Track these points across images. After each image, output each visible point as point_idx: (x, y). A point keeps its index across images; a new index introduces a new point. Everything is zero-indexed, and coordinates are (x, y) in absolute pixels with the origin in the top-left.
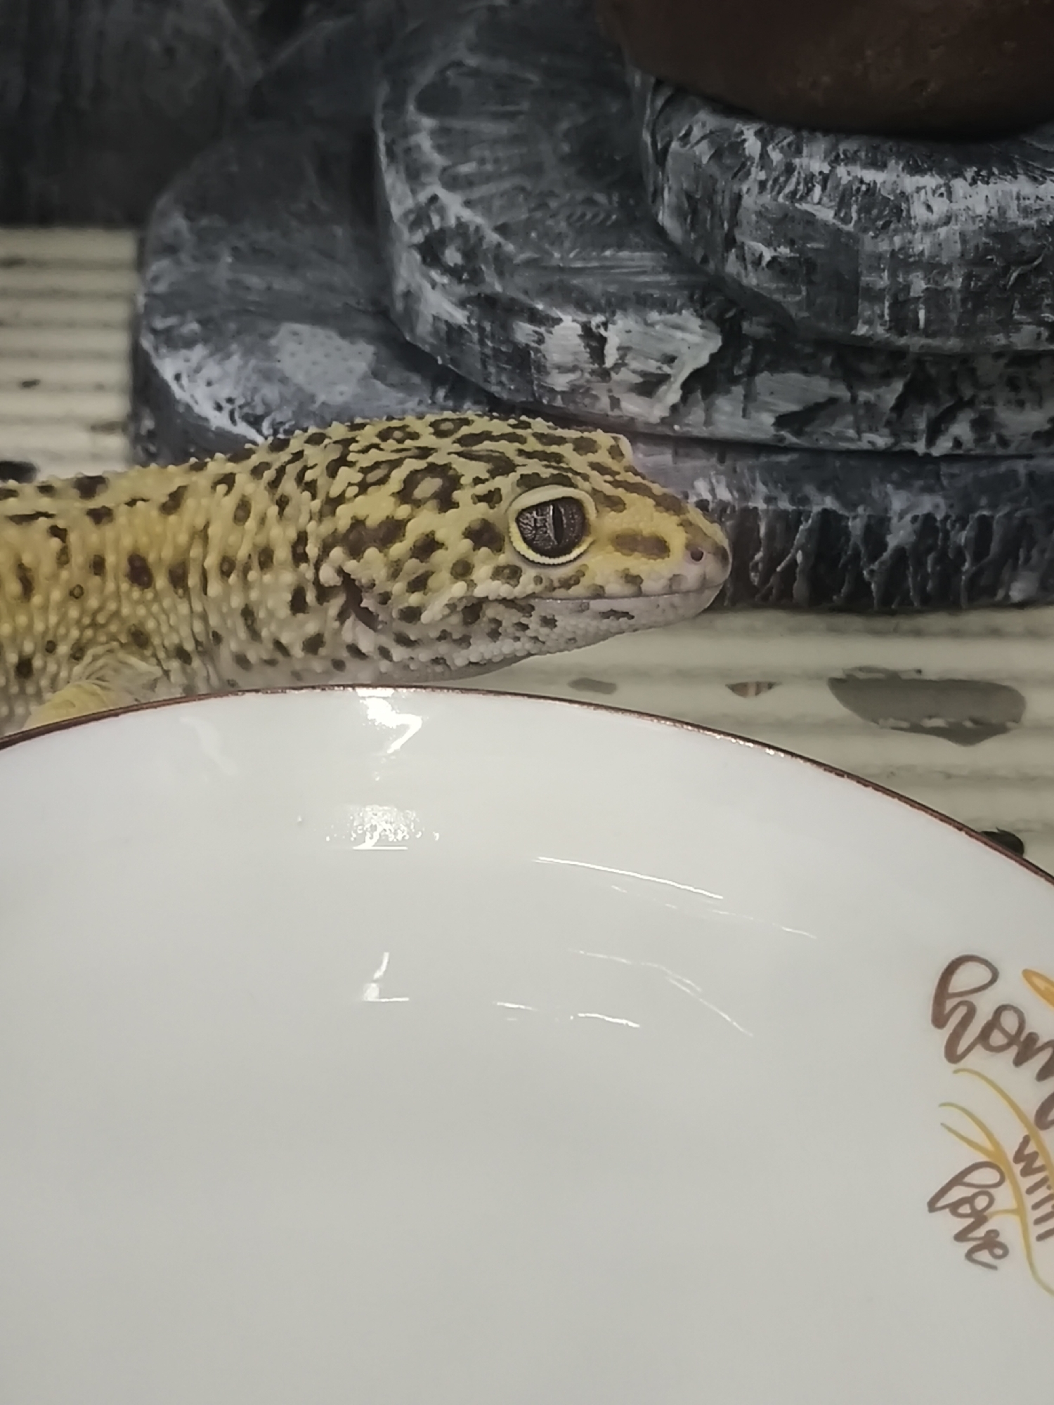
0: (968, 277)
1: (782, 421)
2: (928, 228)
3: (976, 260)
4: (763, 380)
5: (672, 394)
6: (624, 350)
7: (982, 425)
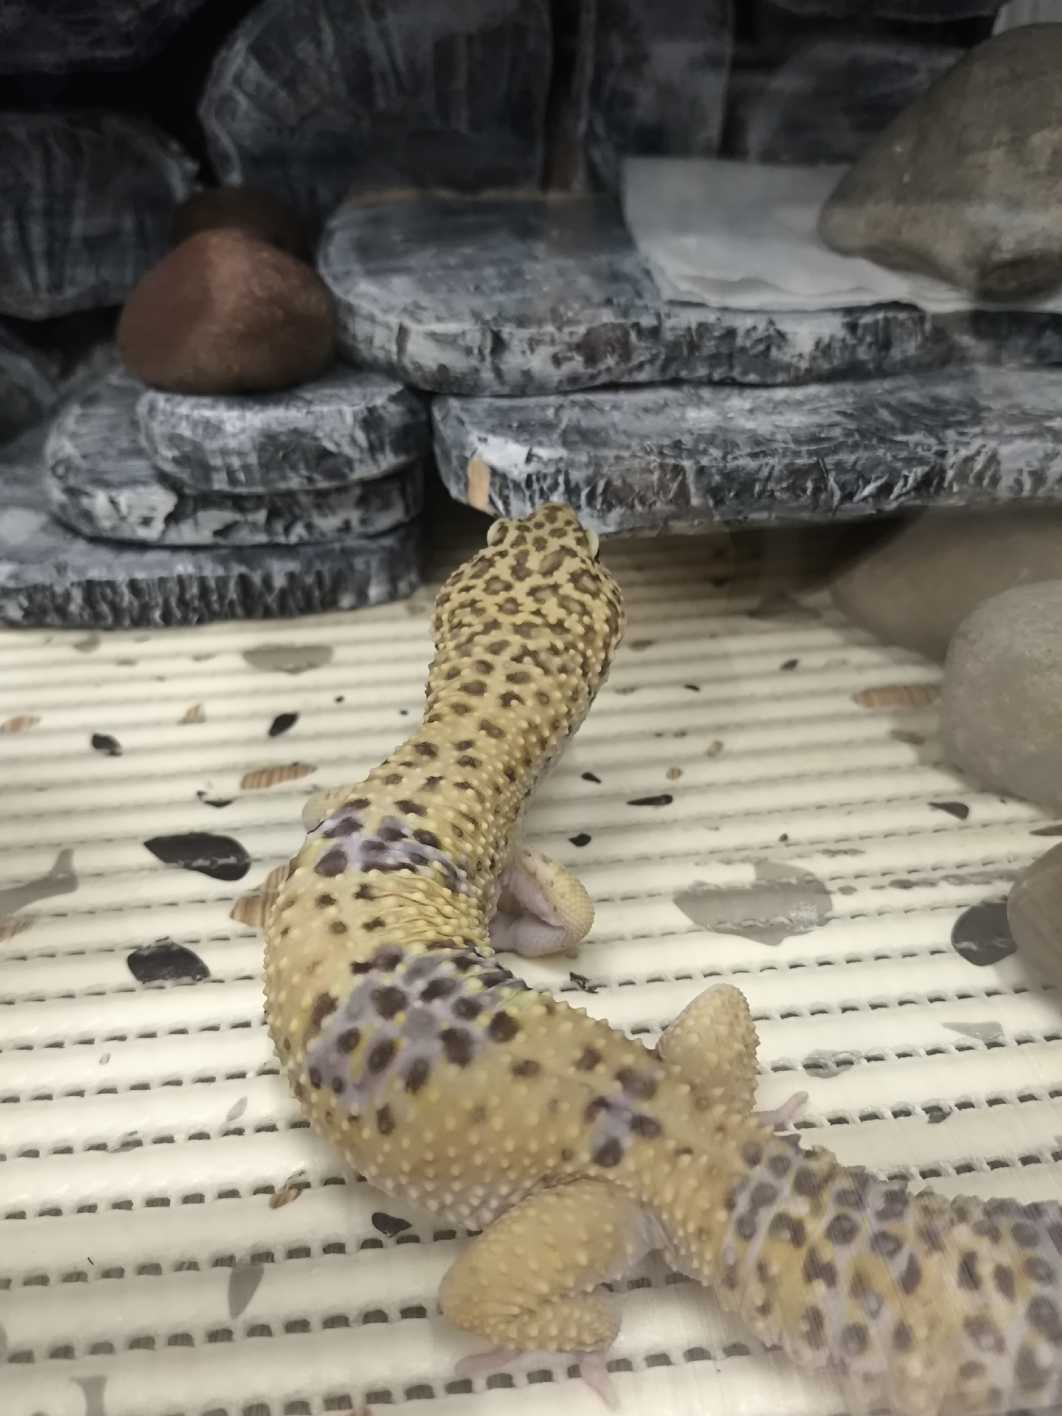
0: (259, 457)
1: (217, 533)
2: (234, 435)
3: (261, 449)
4: (201, 515)
5: (158, 525)
6: (130, 507)
7: (309, 527)
